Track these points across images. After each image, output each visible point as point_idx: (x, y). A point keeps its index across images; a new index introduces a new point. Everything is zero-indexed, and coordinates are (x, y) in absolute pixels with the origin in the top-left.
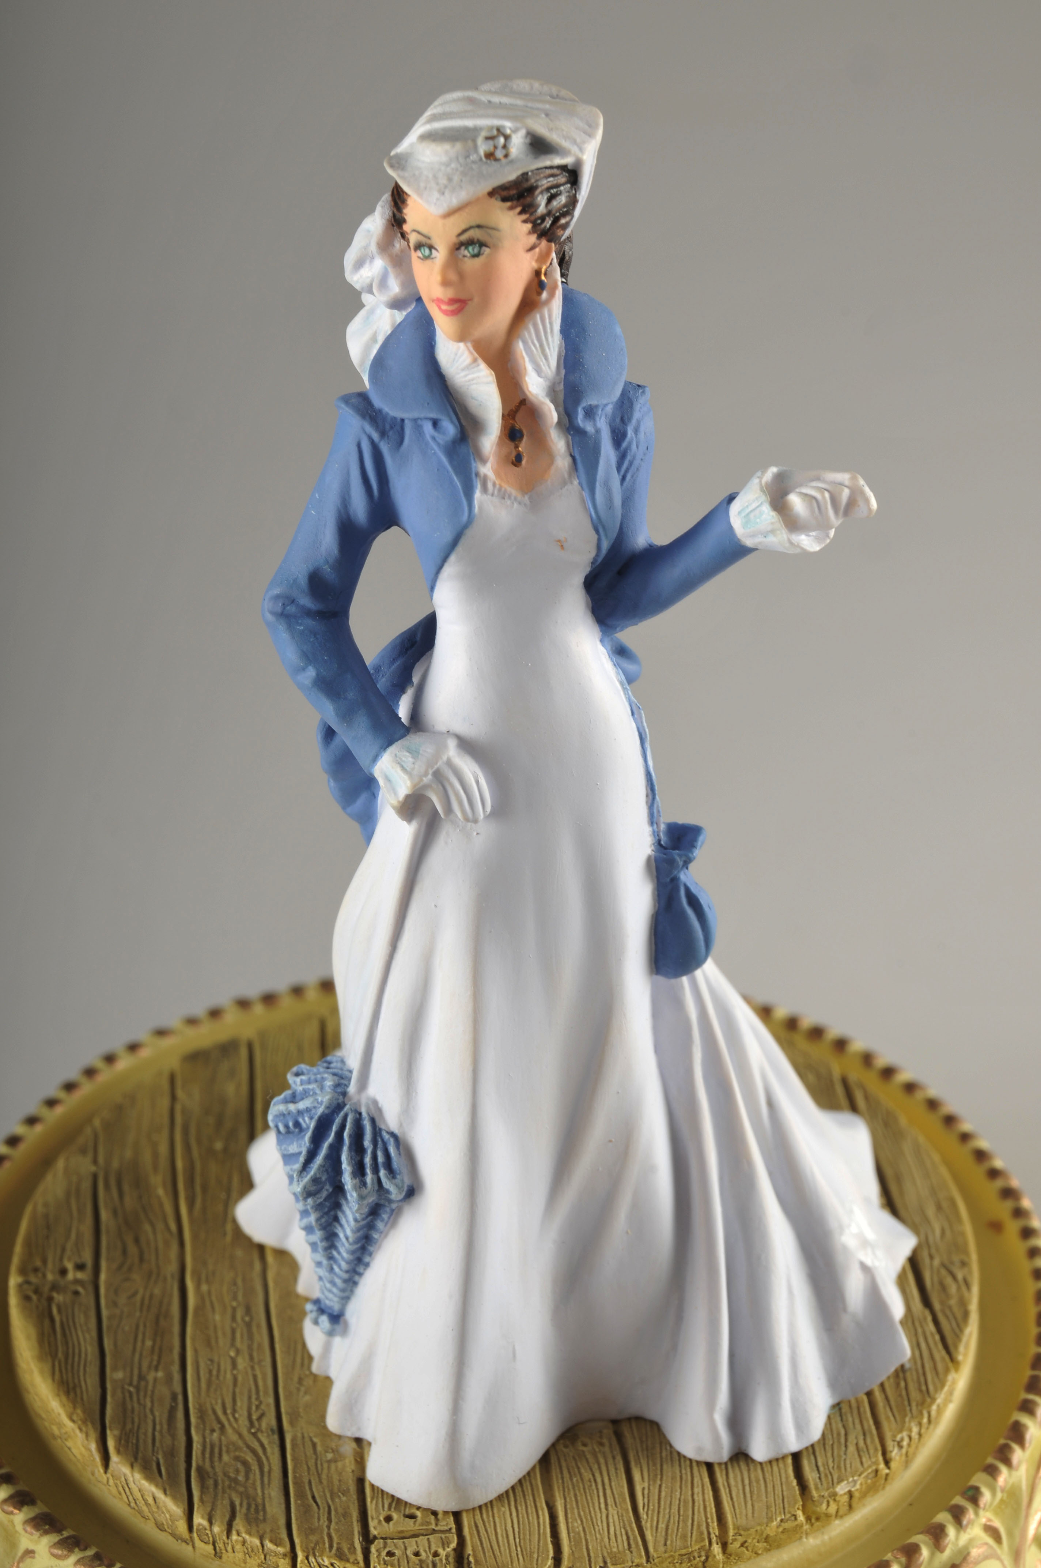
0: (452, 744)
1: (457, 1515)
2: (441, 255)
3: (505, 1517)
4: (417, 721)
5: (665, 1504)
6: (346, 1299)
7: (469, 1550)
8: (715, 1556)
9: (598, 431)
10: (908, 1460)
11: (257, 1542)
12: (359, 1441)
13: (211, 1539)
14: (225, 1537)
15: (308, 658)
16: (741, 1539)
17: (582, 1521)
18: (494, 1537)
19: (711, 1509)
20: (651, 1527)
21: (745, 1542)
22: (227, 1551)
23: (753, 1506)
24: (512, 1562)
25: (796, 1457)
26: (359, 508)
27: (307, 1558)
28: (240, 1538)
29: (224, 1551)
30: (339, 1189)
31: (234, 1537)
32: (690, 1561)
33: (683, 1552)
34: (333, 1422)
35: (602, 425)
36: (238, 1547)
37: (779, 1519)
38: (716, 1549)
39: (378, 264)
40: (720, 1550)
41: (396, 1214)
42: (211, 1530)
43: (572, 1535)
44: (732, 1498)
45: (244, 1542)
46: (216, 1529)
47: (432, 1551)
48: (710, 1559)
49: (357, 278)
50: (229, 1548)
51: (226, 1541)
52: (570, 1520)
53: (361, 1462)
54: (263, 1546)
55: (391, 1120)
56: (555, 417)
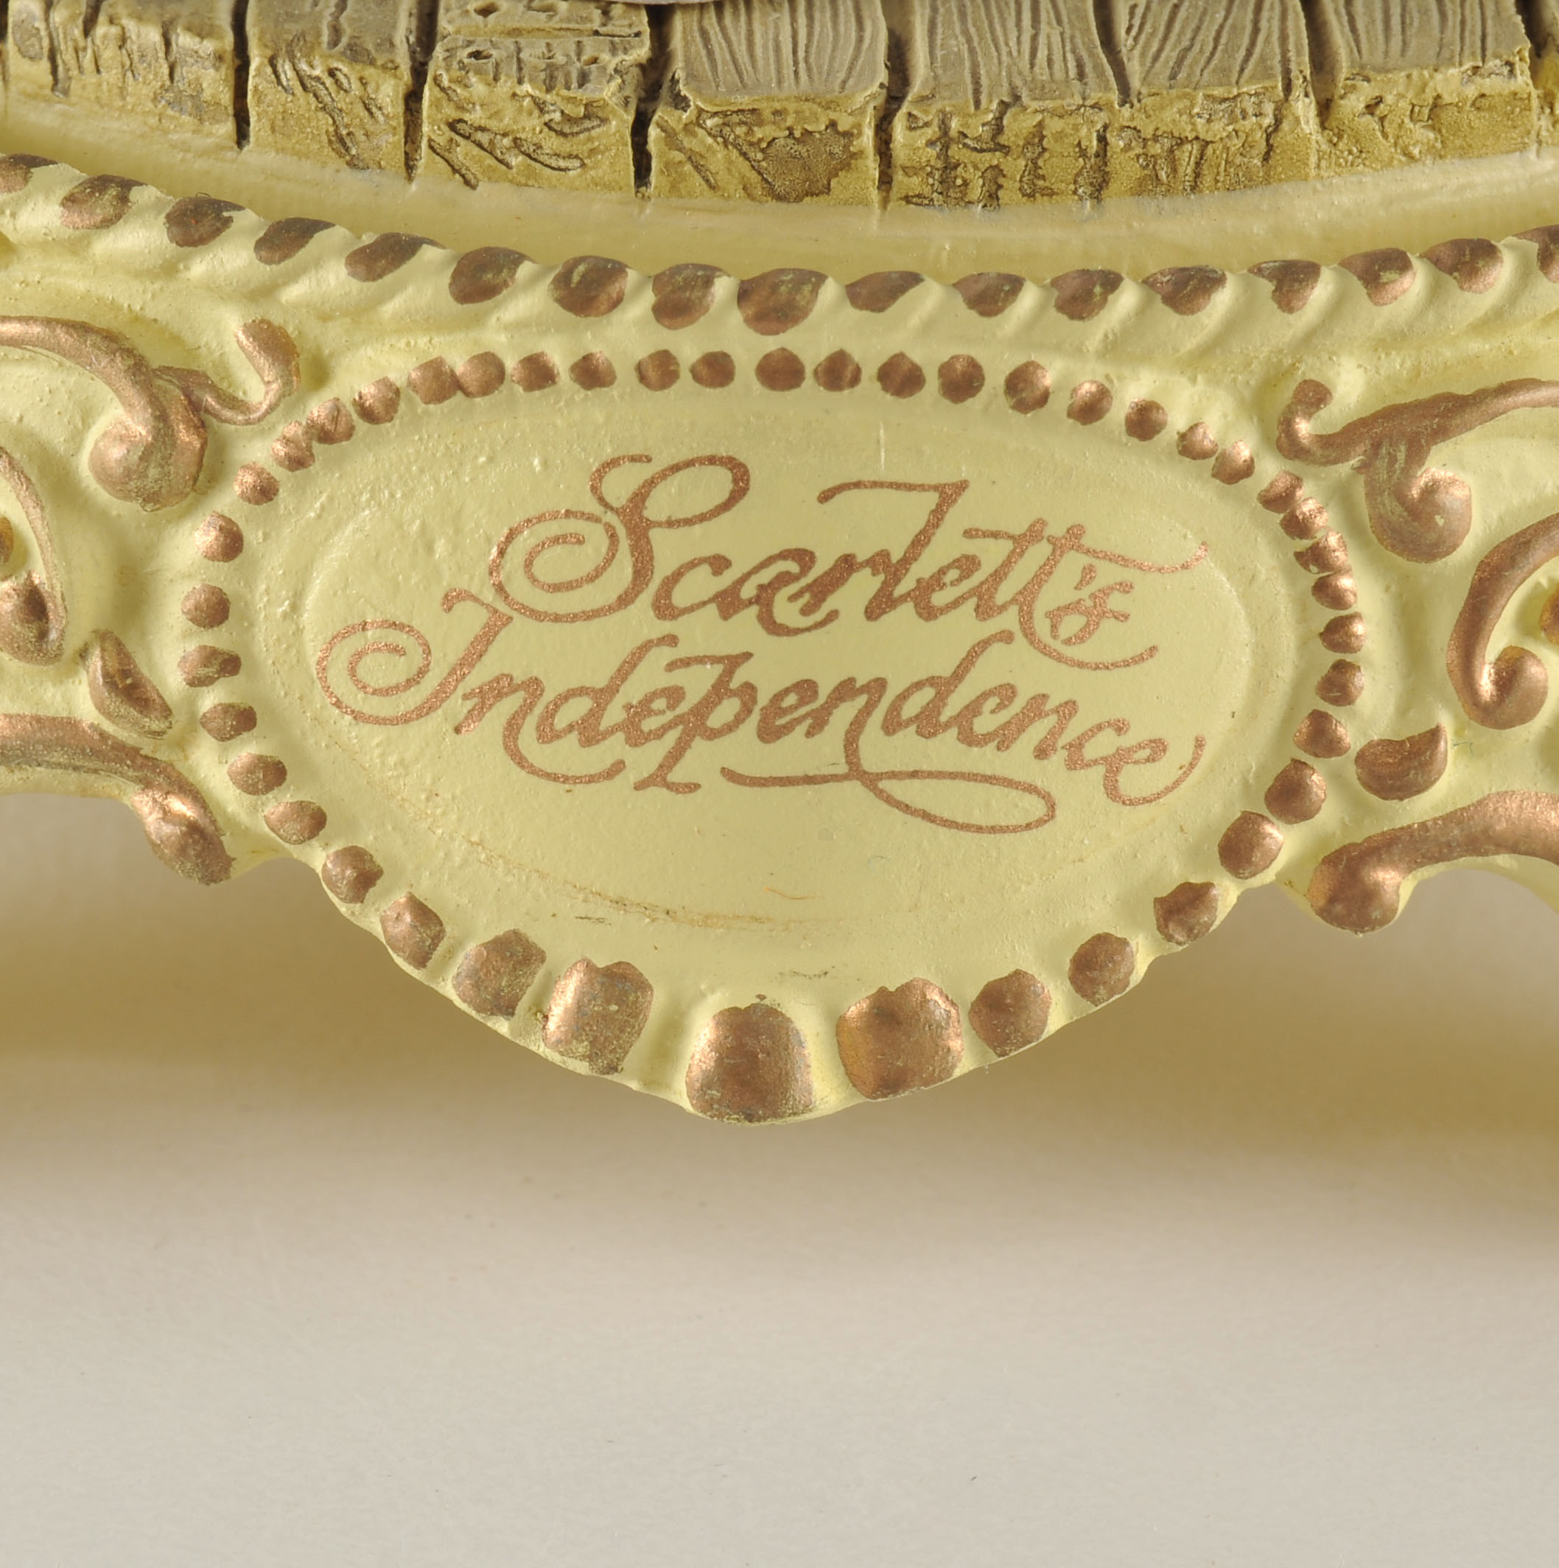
5: (1183, 28)
7: (678, 68)
8: (1297, 120)
11: (153, 35)
13: (46, 43)
14: (77, 32)
16: (1366, 92)
17: (969, 41)
18: (744, 47)
19: (1299, 38)
20: (1143, 55)
21: (1379, 100)
22: (80, 68)
23: (1405, 43)
24: (780, 82)
27: (272, 62)
28: (114, 30)
29: (74, 72)
31: (101, 29)
32: (1233, 120)
33: (1218, 92)
36: (109, 53)
37: (1468, 65)
38: (1304, 108)
40: (1313, 111)
42: (47, 20)
43: (939, 53)
44: (1354, 30)
45: (123, 40)
46: (58, 16)
47: (584, 58)
48: (1285, 126)
50: (87, 60)
51: (81, 43)
52: (939, 37)
54: (168, 44)
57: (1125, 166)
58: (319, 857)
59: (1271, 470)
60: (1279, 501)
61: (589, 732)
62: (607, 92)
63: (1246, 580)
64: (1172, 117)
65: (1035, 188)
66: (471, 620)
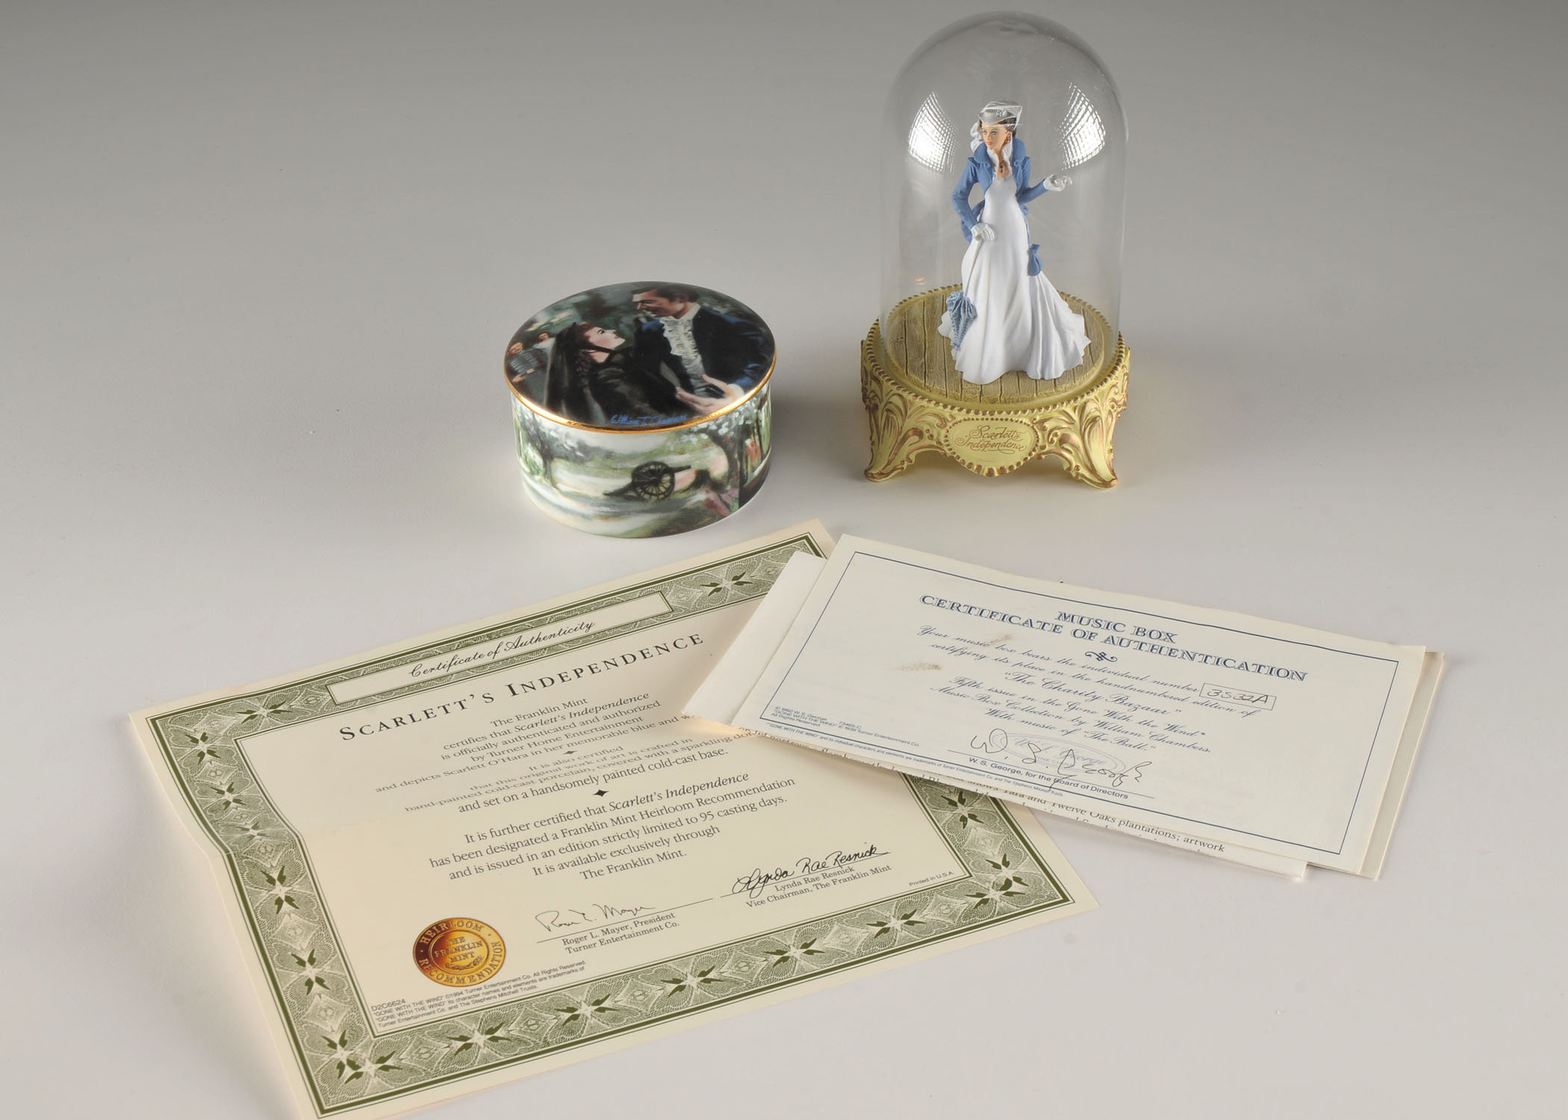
0: (987, 226)
1: (981, 386)
2: (988, 134)
3: (991, 386)
4: (981, 221)
5: (1025, 385)
6: (961, 342)
9: (1018, 167)
10: (1080, 384)
12: (962, 372)
15: (959, 207)
17: (1008, 387)
20: (1022, 388)
24: (992, 393)
25: (1055, 380)
26: (971, 179)
30: (960, 316)
34: (956, 369)
35: (1020, 165)
38: (1035, 395)
39: (976, 133)
41: (972, 322)
43: (1005, 389)
49: (973, 135)
52: (1005, 387)
53: (962, 376)
55: (972, 302)
56: (1009, 163)
57: (1020, 400)
58: (955, 456)
59: (1031, 425)
60: (1033, 427)
61: (977, 447)
62: (977, 395)
63: (1030, 434)
64: (1024, 396)
65: (1012, 402)
66: (967, 438)
